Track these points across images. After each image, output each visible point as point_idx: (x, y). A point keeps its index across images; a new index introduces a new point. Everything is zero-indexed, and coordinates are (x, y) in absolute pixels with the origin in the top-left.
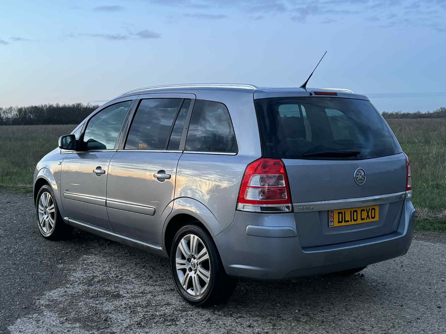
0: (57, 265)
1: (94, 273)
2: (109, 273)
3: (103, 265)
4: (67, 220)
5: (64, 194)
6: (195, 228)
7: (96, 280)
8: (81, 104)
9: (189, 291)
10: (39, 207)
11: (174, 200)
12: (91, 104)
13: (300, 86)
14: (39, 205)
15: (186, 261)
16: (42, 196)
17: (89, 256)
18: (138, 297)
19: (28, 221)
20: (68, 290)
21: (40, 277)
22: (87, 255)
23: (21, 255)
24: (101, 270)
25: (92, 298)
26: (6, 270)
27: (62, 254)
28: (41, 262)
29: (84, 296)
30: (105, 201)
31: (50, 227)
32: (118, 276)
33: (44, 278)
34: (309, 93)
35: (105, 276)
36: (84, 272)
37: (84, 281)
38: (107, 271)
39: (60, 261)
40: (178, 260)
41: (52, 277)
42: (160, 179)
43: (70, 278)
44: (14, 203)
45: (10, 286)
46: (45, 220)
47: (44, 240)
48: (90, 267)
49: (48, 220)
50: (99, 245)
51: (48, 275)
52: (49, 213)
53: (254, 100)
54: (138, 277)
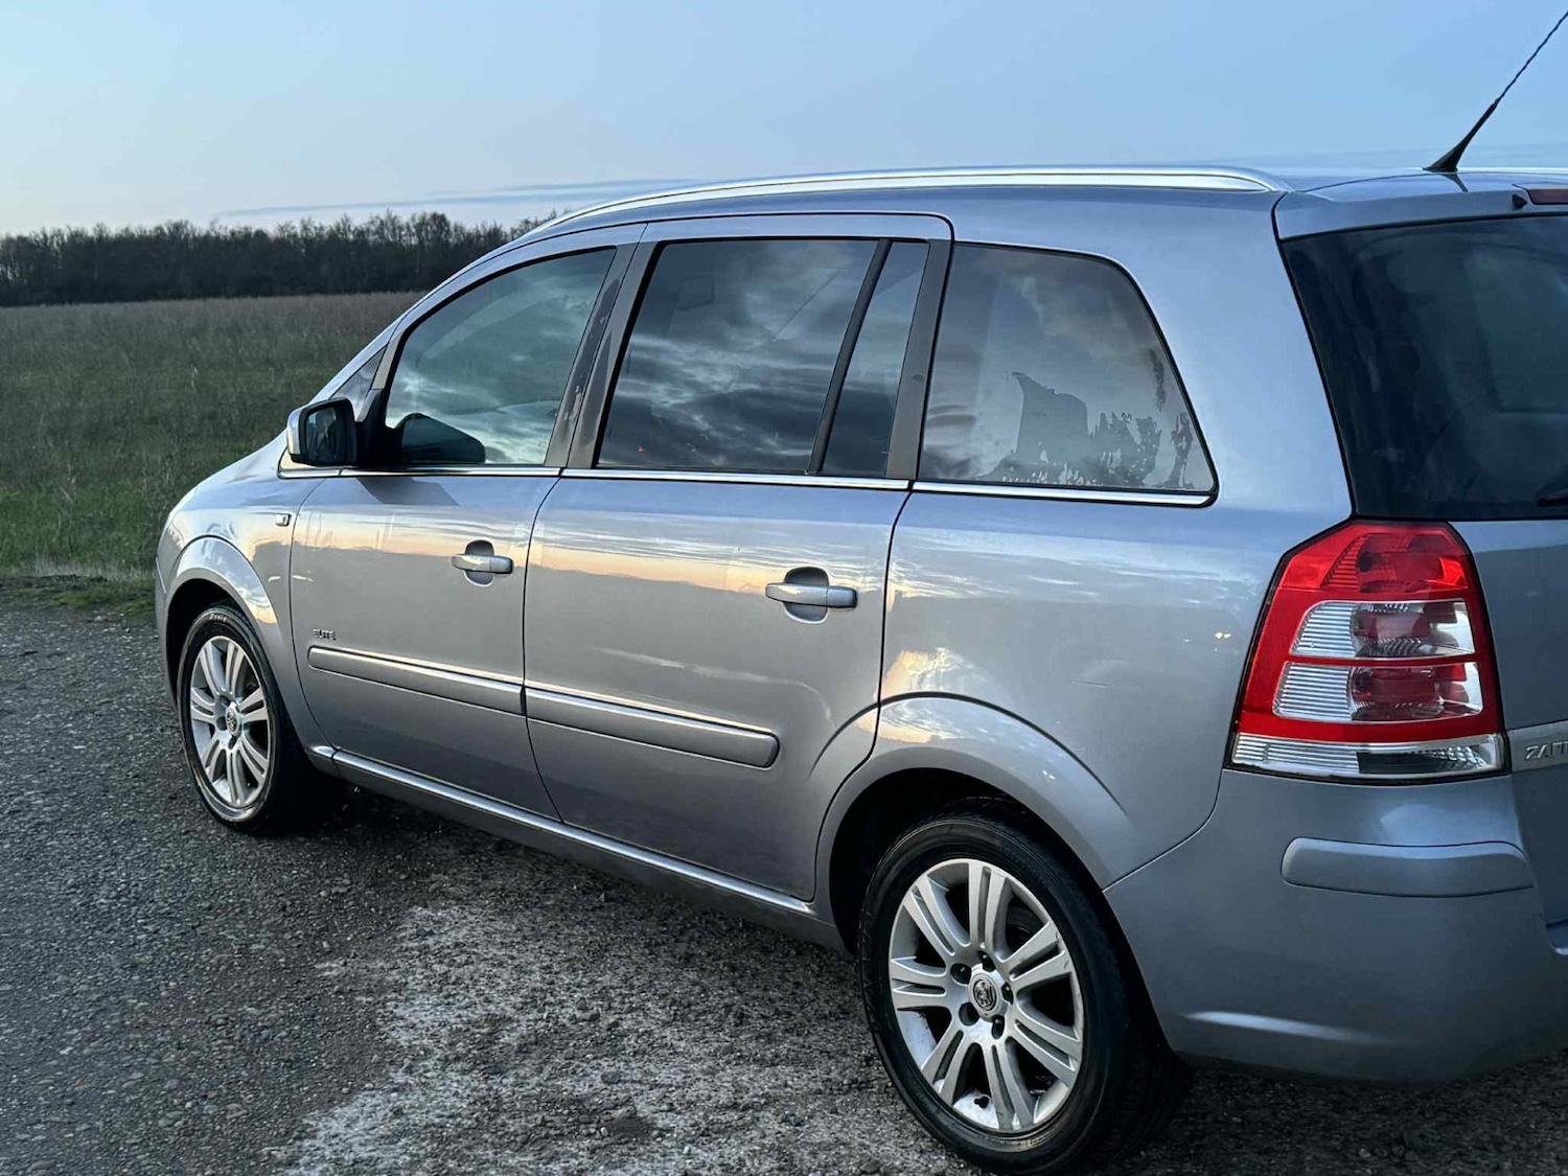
0: (318, 966)
1: (488, 1001)
2: (552, 999)
3: (513, 958)
4: (330, 756)
5: (313, 650)
6: (993, 836)
7: (508, 1038)
8: (186, 222)
9: (967, 1107)
10: (192, 698)
11: (879, 704)
12: (224, 225)
13: (1430, 165)
14: (192, 689)
15: (945, 974)
16: (202, 652)
17: (436, 910)
18: (727, 1129)
19: (131, 743)
20: (406, 1102)
21: (265, 1033)
22: (426, 907)
23: (147, 917)
24: (513, 983)
25: (524, 1143)
26: (104, 1004)
27: (321, 907)
28: (244, 950)
29: (486, 1136)
30: (518, 690)
31: (249, 780)
32: (595, 1018)
33: (282, 1038)
34: (1511, 198)
35: (541, 1019)
36: (446, 997)
37: (460, 1048)
38: (542, 990)
39: (325, 944)
40: (901, 967)
41: (314, 1033)
42: (797, 609)
43: (393, 1034)
44: (49, 657)
45: (146, 1092)
46: (223, 752)
47: (223, 835)
48: (461, 970)
49: (239, 752)
50: (461, 853)
51: (296, 1020)
52: (238, 724)
53: (1279, 242)
54: (684, 1018)
